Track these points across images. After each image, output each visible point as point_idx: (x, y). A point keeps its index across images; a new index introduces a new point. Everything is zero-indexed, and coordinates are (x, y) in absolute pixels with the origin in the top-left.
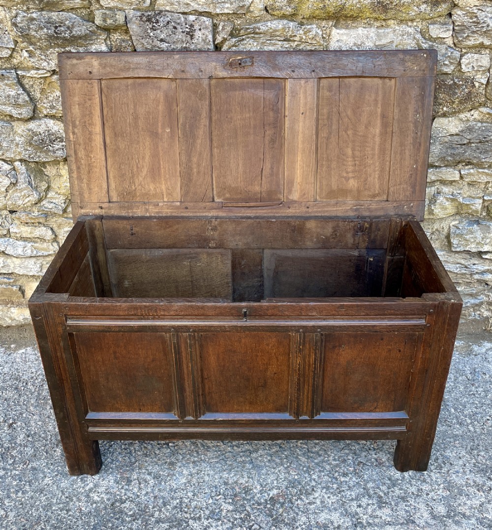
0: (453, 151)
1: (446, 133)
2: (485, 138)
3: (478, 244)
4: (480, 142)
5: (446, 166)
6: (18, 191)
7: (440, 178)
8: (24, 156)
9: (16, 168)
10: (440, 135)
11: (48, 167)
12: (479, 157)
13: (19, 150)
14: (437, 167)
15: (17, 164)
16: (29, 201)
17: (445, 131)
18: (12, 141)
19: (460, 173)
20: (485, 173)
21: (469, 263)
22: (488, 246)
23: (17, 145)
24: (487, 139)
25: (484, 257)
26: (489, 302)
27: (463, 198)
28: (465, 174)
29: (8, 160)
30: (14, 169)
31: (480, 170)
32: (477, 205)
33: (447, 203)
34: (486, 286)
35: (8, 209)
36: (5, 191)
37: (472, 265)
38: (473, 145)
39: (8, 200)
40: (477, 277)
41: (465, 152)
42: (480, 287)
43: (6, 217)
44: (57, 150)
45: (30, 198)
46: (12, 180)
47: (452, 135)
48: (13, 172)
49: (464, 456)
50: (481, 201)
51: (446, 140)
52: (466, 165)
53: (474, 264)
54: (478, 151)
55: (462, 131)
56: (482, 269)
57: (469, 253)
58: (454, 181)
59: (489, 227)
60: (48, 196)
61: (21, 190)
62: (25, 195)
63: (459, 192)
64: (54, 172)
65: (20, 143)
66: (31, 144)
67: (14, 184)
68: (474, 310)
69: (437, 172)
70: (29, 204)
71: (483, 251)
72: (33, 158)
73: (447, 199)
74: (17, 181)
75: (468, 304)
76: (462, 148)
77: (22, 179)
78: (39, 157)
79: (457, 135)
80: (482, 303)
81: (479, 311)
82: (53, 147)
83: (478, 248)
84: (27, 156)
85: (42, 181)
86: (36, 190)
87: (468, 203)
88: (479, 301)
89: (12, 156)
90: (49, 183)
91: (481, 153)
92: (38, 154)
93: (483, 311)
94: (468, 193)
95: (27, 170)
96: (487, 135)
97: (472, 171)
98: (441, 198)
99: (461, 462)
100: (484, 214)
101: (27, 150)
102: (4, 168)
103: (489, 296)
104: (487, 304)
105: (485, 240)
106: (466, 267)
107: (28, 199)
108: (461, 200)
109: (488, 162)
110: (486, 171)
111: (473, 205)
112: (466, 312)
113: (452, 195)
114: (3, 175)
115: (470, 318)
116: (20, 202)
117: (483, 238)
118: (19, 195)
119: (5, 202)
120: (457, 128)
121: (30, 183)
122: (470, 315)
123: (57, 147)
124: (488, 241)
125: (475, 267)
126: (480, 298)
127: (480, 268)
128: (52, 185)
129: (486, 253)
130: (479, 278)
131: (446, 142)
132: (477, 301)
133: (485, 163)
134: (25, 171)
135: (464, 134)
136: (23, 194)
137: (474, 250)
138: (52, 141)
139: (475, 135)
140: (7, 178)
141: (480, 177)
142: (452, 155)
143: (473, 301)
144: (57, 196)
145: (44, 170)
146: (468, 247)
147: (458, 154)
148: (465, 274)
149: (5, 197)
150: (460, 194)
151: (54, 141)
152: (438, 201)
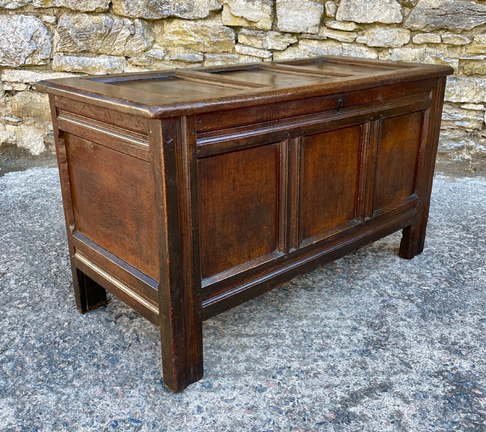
0: (435, 20)
1: (429, 7)
2: (457, 10)
3: (457, 96)
4: (454, 14)
5: (431, 32)
6: (135, 41)
7: (427, 41)
8: (142, 15)
9: (135, 24)
10: (426, 8)
11: (155, 27)
12: (454, 25)
13: (139, 10)
14: (424, 32)
15: (137, 20)
16: (140, 49)
17: (429, 5)
18: (136, 3)
19: (441, 38)
20: (459, 37)
21: (451, 112)
22: (465, 98)
23: (139, 6)
24: (458, 11)
25: (462, 107)
26: (469, 147)
27: (445, 58)
28: (445, 38)
29: (131, 17)
30: (134, 24)
31: (455, 35)
32: (454, 64)
33: (433, 61)
34: (466, 133)
35: (125, 55)
36: (125, 40)
37: (454, 114)
38: (449, 15)
39: (127, 48)
40: (457, 123)
41: (444, 21)
42: (461, 133)
43: (122, 62)
44: (164, 10)
45: (142, 46)
46: (132, 32)
47: (433, 9)
48: (133, 27)
49: (441, 216)
50: (457, 61)
51: (430, 11)
52: (445, 32)
53: (455, 113)
54: (453, 20)
55: (441, 6)
56: (462, 117)
57: (451, 104)
58: (437, 44)
59: (464, 81)
60: (153, 47)
61: (137, 40)
62: (138, 44)
63: (441, 53)
64: (159, 31)
65: (141, 5)
66: (147, 6)
67: (132, 35)
68: (457, 153)
69: (424, 36)
70: (140, 51)
71: (461, 102)
72: (147, 16)
73: (432, 57)
74: (135, 33)
75: (452, 147)
76: (441, 18)
77: (138, 31)
78: (152, 15)
79: (438, 9)
80: (463, 147)
81: (462, 154)
82: (162, 8)
83: (457, 99)
84: (144, 15)
85: (151, 36)
86: (146, 41)
87: (448, 62)
88: (460, 145)
89: (134, 14)
90: (155, 38)
91: (455, 21)
92: (152, 13)
93: (464, 153)
94: (448, 55)
95: (142, 26)
96: (459, 9)
97: (449, 35)
98: (428, 57)
99: (438, 218)
100: (461, 73)
101: (144, 10)
102: (127, 23)
103: (468, 141)
104: (467, 149)
105: (462, 93)
106: (449, 115)
107: (140, 47)
108: (442, 59)
109: (460, 29)
110: (459, 36)
111: (452, 64)
112: (452, 155)
113: (436, 55)
114: (126, 28)
115: (455, 159)
116: (134, 49)
117: (461, 91)
118: (135, 43)
119: (124, 49)
120: (437, 3)
121: (143, 34)
122: (454, 158)
123: (164, 8)
124: (465, 93)
125: (456, 115)
126: (461, 143)
127: (460, 116)
128: (157, 40)
129: (464, 103)
130: (459, 125)
131: (430, 14)
132: (459, 145)
133: (458, 30)
134: (141, 26)
135: (442, 8)
136: (137, 42)
137: (454, 101)
138: (162, 4)
139: (450, 8)
140: (129, 31)
141: (455, 41)
142: (434, 23)
143: (456, 145)
144: (159, 47)
145: (153, 29)
146: (450, 98)
147: (439, 22)
148: (449, 121)
149: (125, 46)
150: (441, 54)
151: (163, 4)
152: (426, 59)
